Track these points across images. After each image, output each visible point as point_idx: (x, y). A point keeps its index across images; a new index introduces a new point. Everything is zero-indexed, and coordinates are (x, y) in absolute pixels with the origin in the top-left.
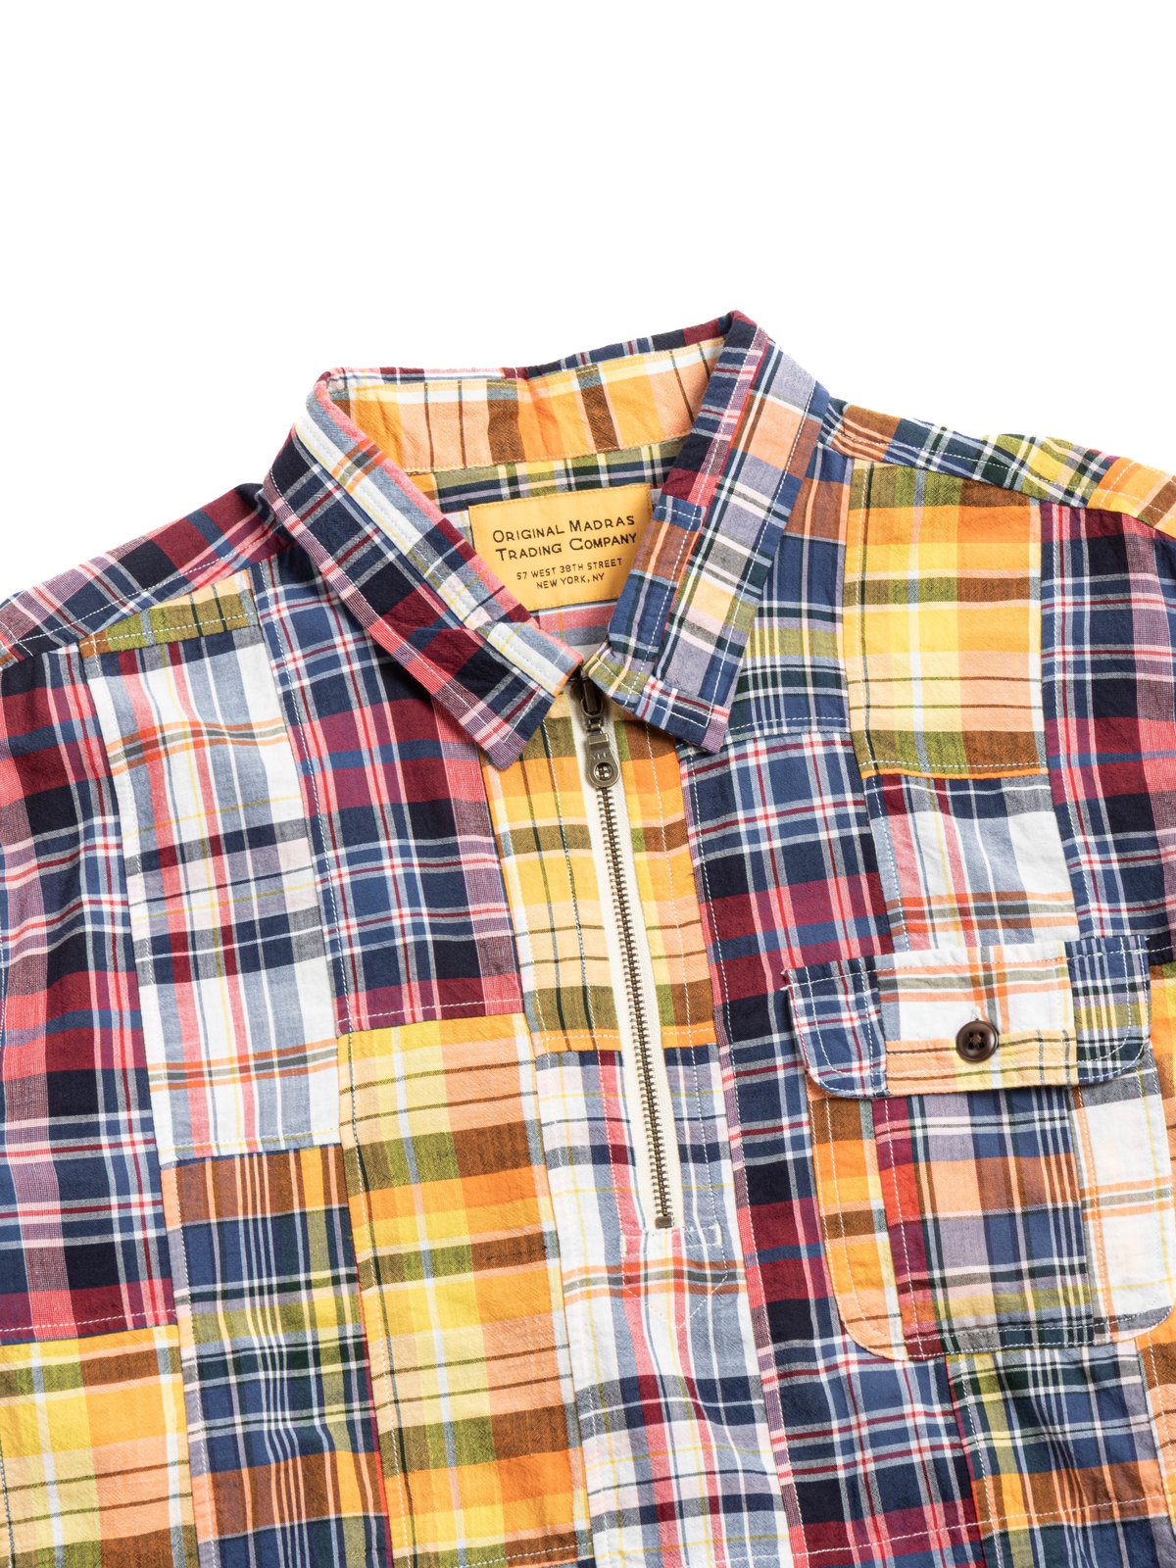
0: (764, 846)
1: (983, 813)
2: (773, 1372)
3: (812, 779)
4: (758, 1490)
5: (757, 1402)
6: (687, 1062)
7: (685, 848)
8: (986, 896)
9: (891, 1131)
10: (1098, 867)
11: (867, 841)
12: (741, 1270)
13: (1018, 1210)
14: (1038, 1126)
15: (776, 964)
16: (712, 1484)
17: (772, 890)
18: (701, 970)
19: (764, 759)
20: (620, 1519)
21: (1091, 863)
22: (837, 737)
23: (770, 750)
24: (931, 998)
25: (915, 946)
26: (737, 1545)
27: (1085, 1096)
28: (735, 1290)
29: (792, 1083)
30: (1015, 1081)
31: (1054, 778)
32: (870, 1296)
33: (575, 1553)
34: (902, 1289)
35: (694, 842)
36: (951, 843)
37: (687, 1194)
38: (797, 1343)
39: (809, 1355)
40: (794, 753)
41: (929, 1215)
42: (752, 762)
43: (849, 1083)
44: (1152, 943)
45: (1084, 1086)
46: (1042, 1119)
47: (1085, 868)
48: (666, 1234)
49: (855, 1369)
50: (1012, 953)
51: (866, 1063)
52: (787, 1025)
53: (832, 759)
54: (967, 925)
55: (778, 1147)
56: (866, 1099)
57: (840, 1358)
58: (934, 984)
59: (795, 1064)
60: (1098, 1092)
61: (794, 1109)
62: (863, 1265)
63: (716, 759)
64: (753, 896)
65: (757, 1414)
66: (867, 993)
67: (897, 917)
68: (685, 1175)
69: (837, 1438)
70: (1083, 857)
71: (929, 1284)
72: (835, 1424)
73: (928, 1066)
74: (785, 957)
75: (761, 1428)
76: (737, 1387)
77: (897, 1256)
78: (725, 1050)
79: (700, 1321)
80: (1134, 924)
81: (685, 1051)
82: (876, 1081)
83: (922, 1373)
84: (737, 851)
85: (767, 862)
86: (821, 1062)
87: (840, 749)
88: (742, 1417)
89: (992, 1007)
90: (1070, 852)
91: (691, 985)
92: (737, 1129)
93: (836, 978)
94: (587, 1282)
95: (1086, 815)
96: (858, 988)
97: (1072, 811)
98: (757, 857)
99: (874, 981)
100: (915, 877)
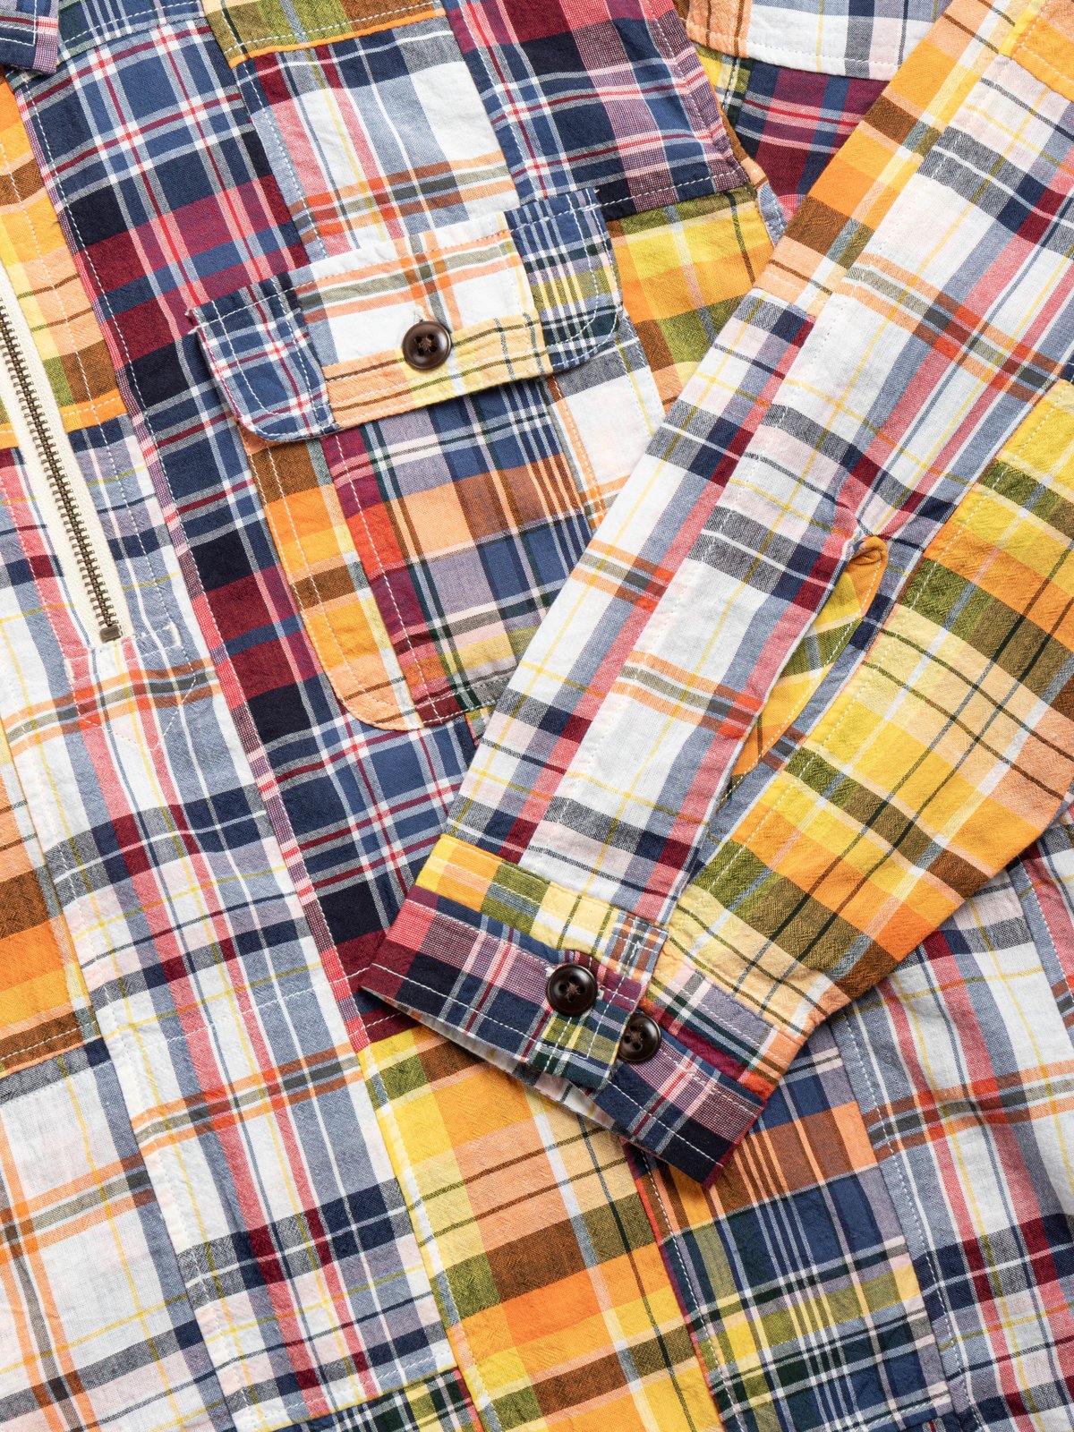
0: (134, 171)
1: (380, 76)
2: (270, 776)
3: (173, 81)
4: (276, 919)
5: (258, 814)
6: (97, 443)
7: (42, 194)
8: (404, 176)
9: (350, 470)
10: (526, 116)
11: (252, 140)
12: (210, 669)
13: (514, 530)
14: (515, 429)
15: (177, 305)
16: (220, 926)
17: (154, 221)
18: (91, 332)
19: (112, 69)
20: (122, 987)
21: (517, 113)
22: (191, 25)
23: (116, 57)
24: (364, 307)
25: (332, 251)
26: (262, 988)
27: (562, 384)
28: (208, 693)
29: (225, 439)
30: (481, 382)
31: (454, 20)
32: (365, 663)
33: (79, 1037)
34: (400, 649)
35: (50, 184)
36: (350, 122)
37: (130, 596)
38: (291, 738)
39: (309, 747)
40: (145, 55)
41: (414, 559)
42: (98, 75)
43: (290, 425)
44: (604, 194)
45: (560, 373)
46: (519, 420)
47: (512, 120)
48: (116, 647)
49: (364, 752)
50: (447, 237)
51: (305, 397)
52: (204, 374)
53: (190, 52)
54: (388, 214)
55: (224, 516)
56: (313, 439)
57: (346, 744)
58: (363, 290)
59: (223, 417)
60: (576, 376)
61: (234, 469)
62: (349, 630)
63: (56, 80)
64: (133, 233)
65: (261, 828)
66: (289, 316)
67: (304, 222)
68: (123, 575)
69: (356, 835)
70: (507, 108)
71: (432, 636)
72: (352, 821)
73: (376, 385)
74: (185, 295)
75: (269, 843)
76: (233, 802)
77: (386, 612)
78: (139, 419)
79: (175, 737)
80: (579, 176)
81: (93, 430)
82: (321, 416)
83: (442, 738)
84: (103, 184)
85: (141, 189)
86: (252, 406)
87: (197, 39)
88: (245, 835)
89: (435, 303)
90: (491, 105)
91: (84, 353)
92: (172, 508)
93: (250, 306)
94: (33, 725)
95: (502, 61)
96: (277, 312)
97: (484, 57)
98: (127, 185)
99: (294, 301)
100: (315, 170)
